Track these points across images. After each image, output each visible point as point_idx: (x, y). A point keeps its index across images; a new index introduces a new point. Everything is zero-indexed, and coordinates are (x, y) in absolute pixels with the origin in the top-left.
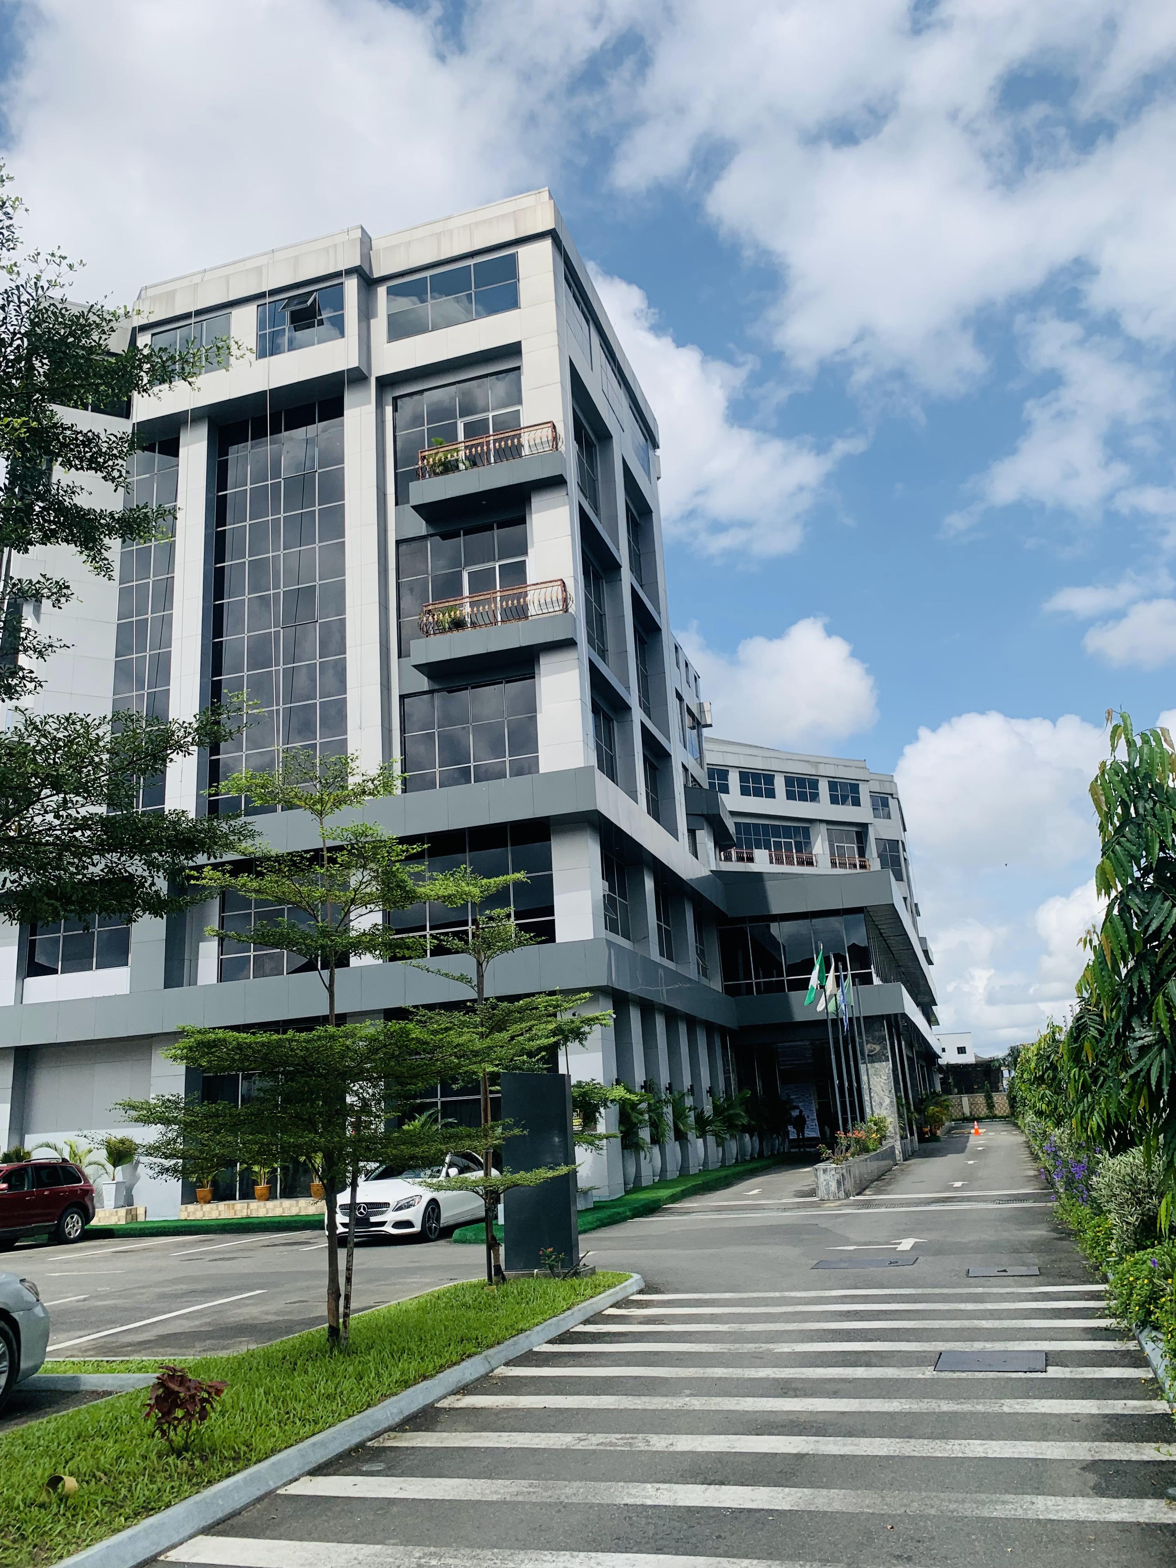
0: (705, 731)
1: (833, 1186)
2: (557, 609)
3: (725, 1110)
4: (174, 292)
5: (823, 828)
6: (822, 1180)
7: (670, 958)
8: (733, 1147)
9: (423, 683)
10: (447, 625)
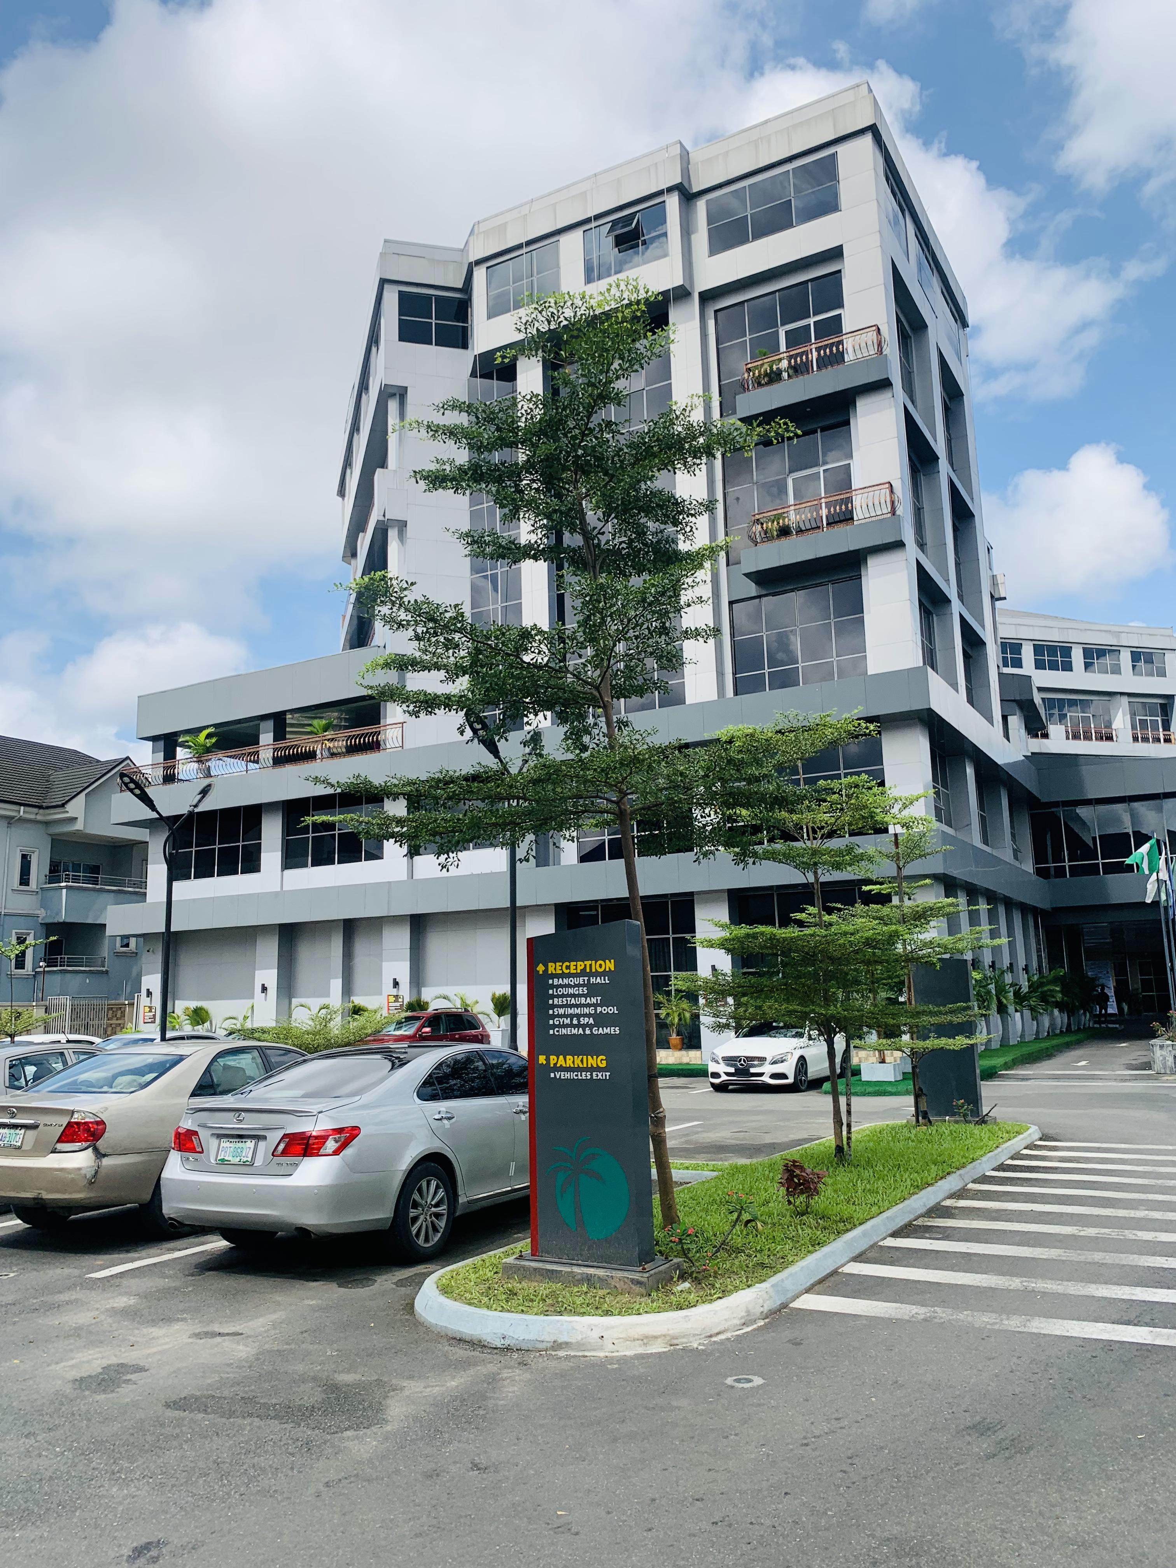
0: (998, 604)
2: (885, 511)
3: (1039, 986)
4: (505, 225)
5: (1125, 700)
6: (1158, 1055)
7: (989, 843)
8: (1045, 1021)
9: (752, 589)
10: (775, 533)
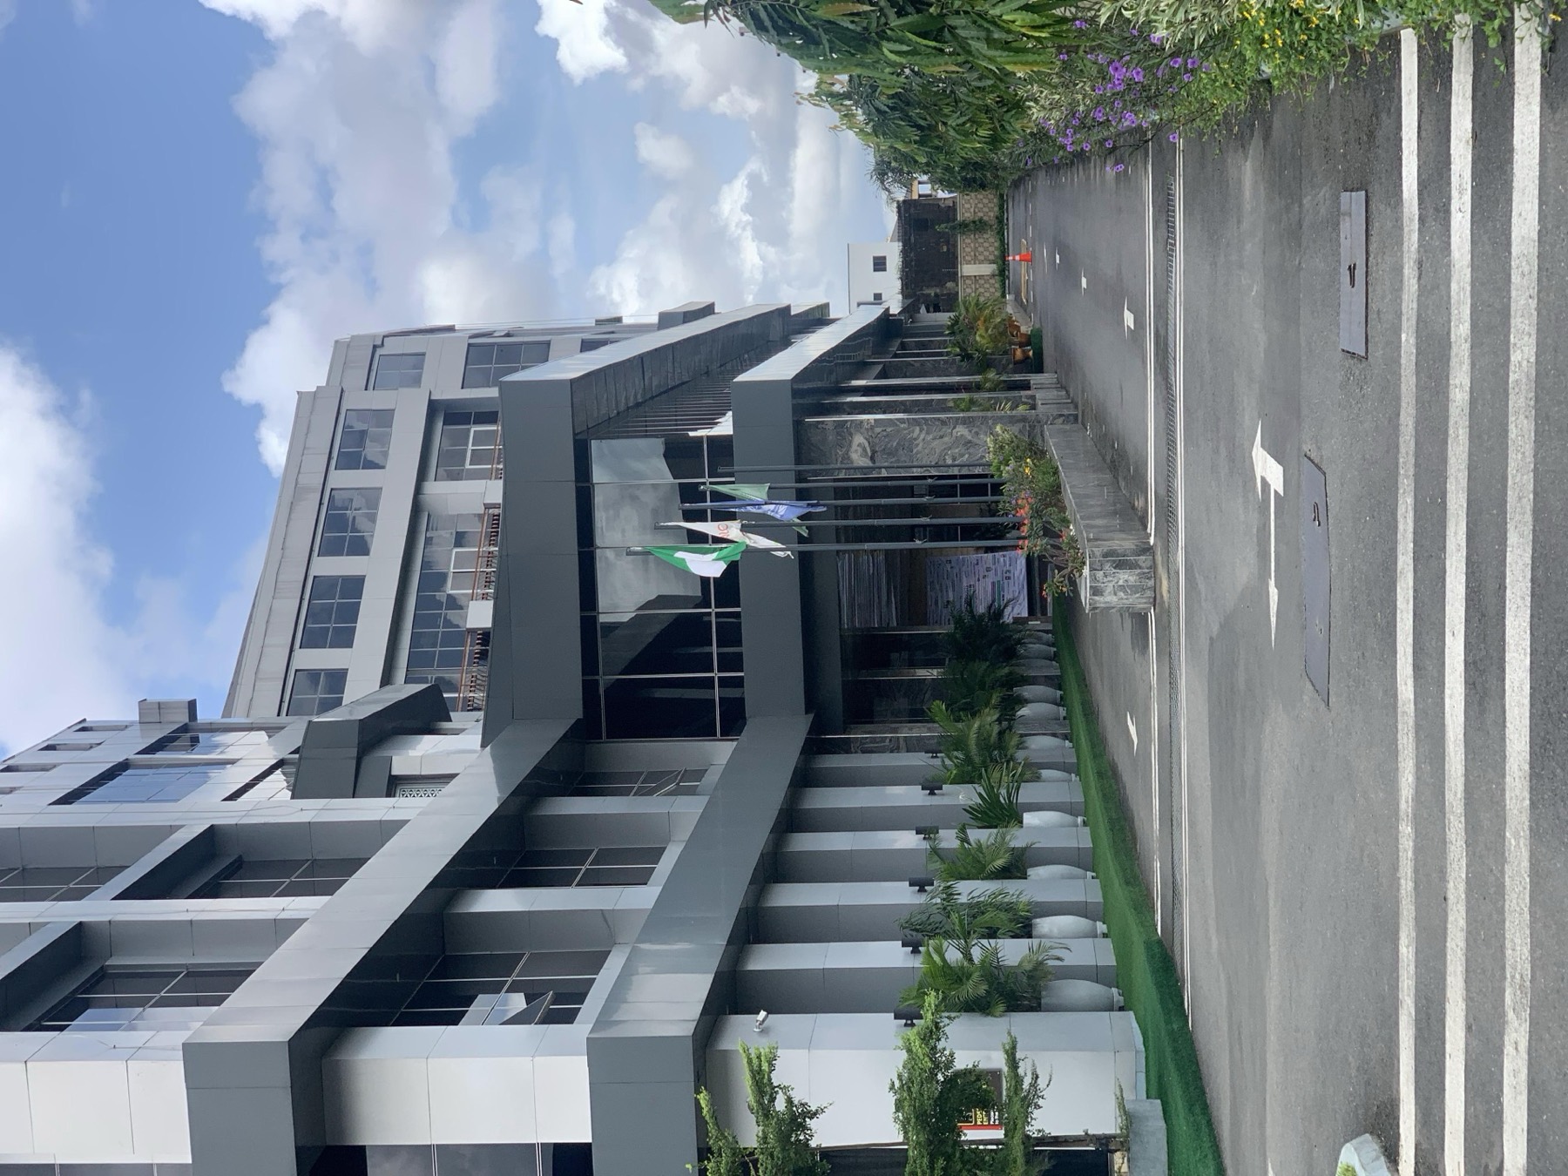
0: (203, 716)
1: (1125, 576)
3: (968, 760)
6: (1115, 599)
7: (656, 854)
8: (1041, 745)
